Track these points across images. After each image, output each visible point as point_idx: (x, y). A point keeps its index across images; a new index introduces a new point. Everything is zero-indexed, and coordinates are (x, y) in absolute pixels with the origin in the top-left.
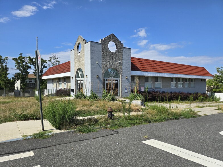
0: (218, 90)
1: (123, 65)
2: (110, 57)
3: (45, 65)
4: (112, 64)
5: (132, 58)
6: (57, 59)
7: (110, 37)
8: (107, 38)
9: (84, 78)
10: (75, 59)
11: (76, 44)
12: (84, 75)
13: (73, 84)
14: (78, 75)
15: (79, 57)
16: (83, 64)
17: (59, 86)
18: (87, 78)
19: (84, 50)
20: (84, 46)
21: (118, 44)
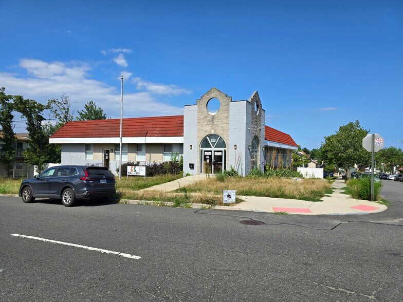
2: (255, 121)
4: (256, 130)
8: (254, 97)
9: (225, 149)
10: (198, 120)
11: (203, 98)
12: (228, 144)
13: (191, 155)
14: (205, 143)
15: (213, 118)
16: (223, 129)
17: (115, 158)
18: (236, 149)
19: (227, 110)
20: (228, 105)
21: (259, 105)
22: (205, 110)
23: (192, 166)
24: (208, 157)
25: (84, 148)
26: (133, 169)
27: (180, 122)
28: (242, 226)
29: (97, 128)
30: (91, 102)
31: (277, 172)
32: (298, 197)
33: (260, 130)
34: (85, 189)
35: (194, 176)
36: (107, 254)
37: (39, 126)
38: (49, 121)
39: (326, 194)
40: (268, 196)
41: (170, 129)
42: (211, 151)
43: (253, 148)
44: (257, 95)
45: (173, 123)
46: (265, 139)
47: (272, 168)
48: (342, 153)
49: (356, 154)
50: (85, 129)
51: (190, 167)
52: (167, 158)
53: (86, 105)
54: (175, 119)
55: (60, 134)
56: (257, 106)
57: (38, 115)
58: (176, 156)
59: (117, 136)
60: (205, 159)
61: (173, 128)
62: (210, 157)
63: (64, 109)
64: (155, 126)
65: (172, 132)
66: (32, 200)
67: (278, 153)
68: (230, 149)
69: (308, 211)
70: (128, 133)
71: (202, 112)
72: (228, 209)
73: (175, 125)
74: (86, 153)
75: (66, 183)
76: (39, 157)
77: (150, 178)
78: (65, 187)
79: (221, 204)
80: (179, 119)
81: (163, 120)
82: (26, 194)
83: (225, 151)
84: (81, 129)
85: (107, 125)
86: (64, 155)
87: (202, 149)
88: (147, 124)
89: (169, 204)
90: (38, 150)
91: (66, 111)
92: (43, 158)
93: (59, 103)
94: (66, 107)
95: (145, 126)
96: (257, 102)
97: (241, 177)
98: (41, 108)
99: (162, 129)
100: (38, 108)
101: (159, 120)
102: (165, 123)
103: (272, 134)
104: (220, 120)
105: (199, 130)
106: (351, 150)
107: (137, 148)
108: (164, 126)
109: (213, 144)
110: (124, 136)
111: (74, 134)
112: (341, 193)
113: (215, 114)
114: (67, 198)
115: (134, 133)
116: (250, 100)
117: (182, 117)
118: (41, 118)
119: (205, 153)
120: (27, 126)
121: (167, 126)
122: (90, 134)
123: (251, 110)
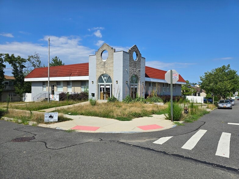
0: (188, 93)
1: (141, 72)
2: (134, 65)
3: (23, 64)
4: (135, 71)
5: (146, 67)
6: (38, 58)
7: (134, 47)
8: (132, 49)
9: (112, 83)
10: (97, 65)
11: (99, 50)
12: (113, 80)
13: (92, 89)
14: (100, 80)
15: (105, 63)
16: (110, 70)
17: (57, 90)
18: (117, 83)
19: (112, 58)
20: (113, 54)
21: (138, 54)
22: (100, 58)
23: (93, 95)
24: (102, 89)
25: (42, 84)
26: (53, 97)
27: (87, 67)
30: (56, 57)
37: (21, 72)
41: (84, 71)
42: (104, 85)
43: (132, 82)
48: (207, 86)
52: (79, 90)
53: (53, 59)
55: (30, 76)
57: (22, 65)
60: (101, 90)
63: (38, 61)
64: (76, 70)
65: (84, 73)
68: (114, 83)
71: (99, 60)
74: (43, 87)
77: (62, 101)
80: (87, 65)
81: (81, 66)
83: (112, 85)
84: (40, 72)
85: (53, 70)
86: (33, 88)
87: (99, 83)
88: (72, 68)
92: (22, 90)
95: (71, 70)
96: (136, 52)
98: (23, 60)
99: (79, 71)
100: (21, 61)
101: (79, 66)
102: (82, 67)
104: (108, 65)
105: (97, 71)
109: (105, 80)
113: (105, 60)
118: (23, 67)
119: (101, 86)
120: (12, 71)
121: (82, 69)
122: (43, 75)
123: (128, 58)
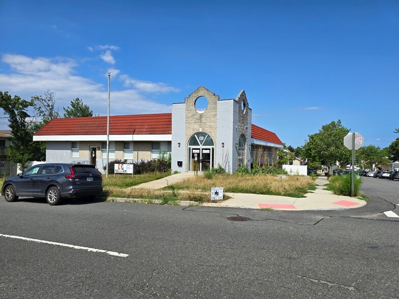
1: (248, 130)
2: (242, 120)
3: (25, 111)
4: (243, 129)
8: (241, 96)
9: (213, 147)
10: (186, 118)
11: (191, 96)
12: (215, 142)
13: (179, 153)
14: (193, 141)
15: (201, 116)
16: (211, 127)
17: (102, 156)
18: (223, 147)
19: (215, 109)
20: (216, 103)
21: (246, 104)
22: (193, 108)
23: (180, 164)
24: (196, 155)
25: (70, 146)
26: (120, 167)
27: (168, 120)
28: (229, 222)
29: (83, 125)
30: (78, 99)
31: (263, 169)
32: (283, 193)
33: (247, 128)
34: (71, 187)
35: (182, 174)
36: (93, 252)
37: (23, 124)
38: (33, 118)
39: (309, 191)
40: (255, 193)
41: (158, 126)
42: (199, 149)
43: (240, 146)
44: (243, 94)
45: (161, 120)
46: (252, 137)
47: (258, 165)
48: (324, 150)
49: (338, 152)
50: (71, 126)
51: (178, 165)
52: (155, 156)
53: (72, 102)
54: (162, 117)
55: (45, 132)
56: (244, 104)
57: (23, 112)
58: (164, 154)
59: (104, 133)
60: (193, 157)
61: (161, 126)
62: (199, 154)
63: (49, 106)
64: (142, 124)
65: (160, 129)
66: (15, 199)
67: (264, 150)
68: (217, 147)
69: (292, 206)
70: (115, 130)
71: (190, 110)
72: (215, 206)
73: (163, 123)
74: (72, 151)
75: (52, 181)
76: (23, 154)
77: (138, 176)
78: (50, 185)
79: (209, 201)
80: (167, 117)
81: (150, 118)
82: (9, 193)
83: (213, 149)
84: (66, 126)
85: (93, 123)
86: (48, 152)
87: (190, 146)
88: (134, 121)
89: (157, 201)
90: (22, 147)
91: (51, 107)
92: (26, 156)
93: (43, 100)
94: (51, 104)
95: (133, 124)
96: (244, 101)
97: (228, 175)
98: (25, 104)
99: (149, 126)
100: (22, 104)
101: (147, 118)
102: (153, 121)
103: (258, 132)
104: (208, 119)
105: (187, 128)
106: (333, 148)
107: (124, 145)
108: (152, 124)
109: (201, 142)
110: (111, 133)
111: (59, 131)
112: (323, 189)
113: (203, 112)
114: (52, 196)
115: (122, 130)
116: (237, 99)
117: (170, 115)
118: (26, 115)
119: (193, 150)
120: (9, 123)
121: (155, 123)
122: (76, 131)
123: (238, 109)
